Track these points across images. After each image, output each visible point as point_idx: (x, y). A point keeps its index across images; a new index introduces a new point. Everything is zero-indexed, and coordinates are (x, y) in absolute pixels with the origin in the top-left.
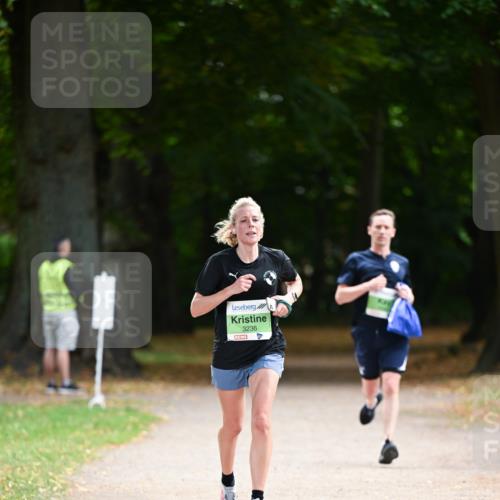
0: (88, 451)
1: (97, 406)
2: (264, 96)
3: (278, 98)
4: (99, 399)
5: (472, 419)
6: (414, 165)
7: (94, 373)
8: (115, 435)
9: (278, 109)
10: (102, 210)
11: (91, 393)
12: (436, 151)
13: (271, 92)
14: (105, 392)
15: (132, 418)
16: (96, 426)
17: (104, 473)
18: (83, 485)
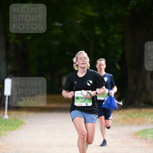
0: (3, 133)
1: (6, 119)
2: (57, 24)
3: (61, 25)
4: (6, 117)
5: (120, 123)
6: (103, 45)
7: (4, 109)
8: (11, 128)
9: (62, 28)
10: (8, 59)
11: (4, 115)
12: (110, 41)
13: (59, 23)
14: (8, 115)
15: (17, 123)
16: (6, 125)
17: (8, 139)
18: (2, 143)
